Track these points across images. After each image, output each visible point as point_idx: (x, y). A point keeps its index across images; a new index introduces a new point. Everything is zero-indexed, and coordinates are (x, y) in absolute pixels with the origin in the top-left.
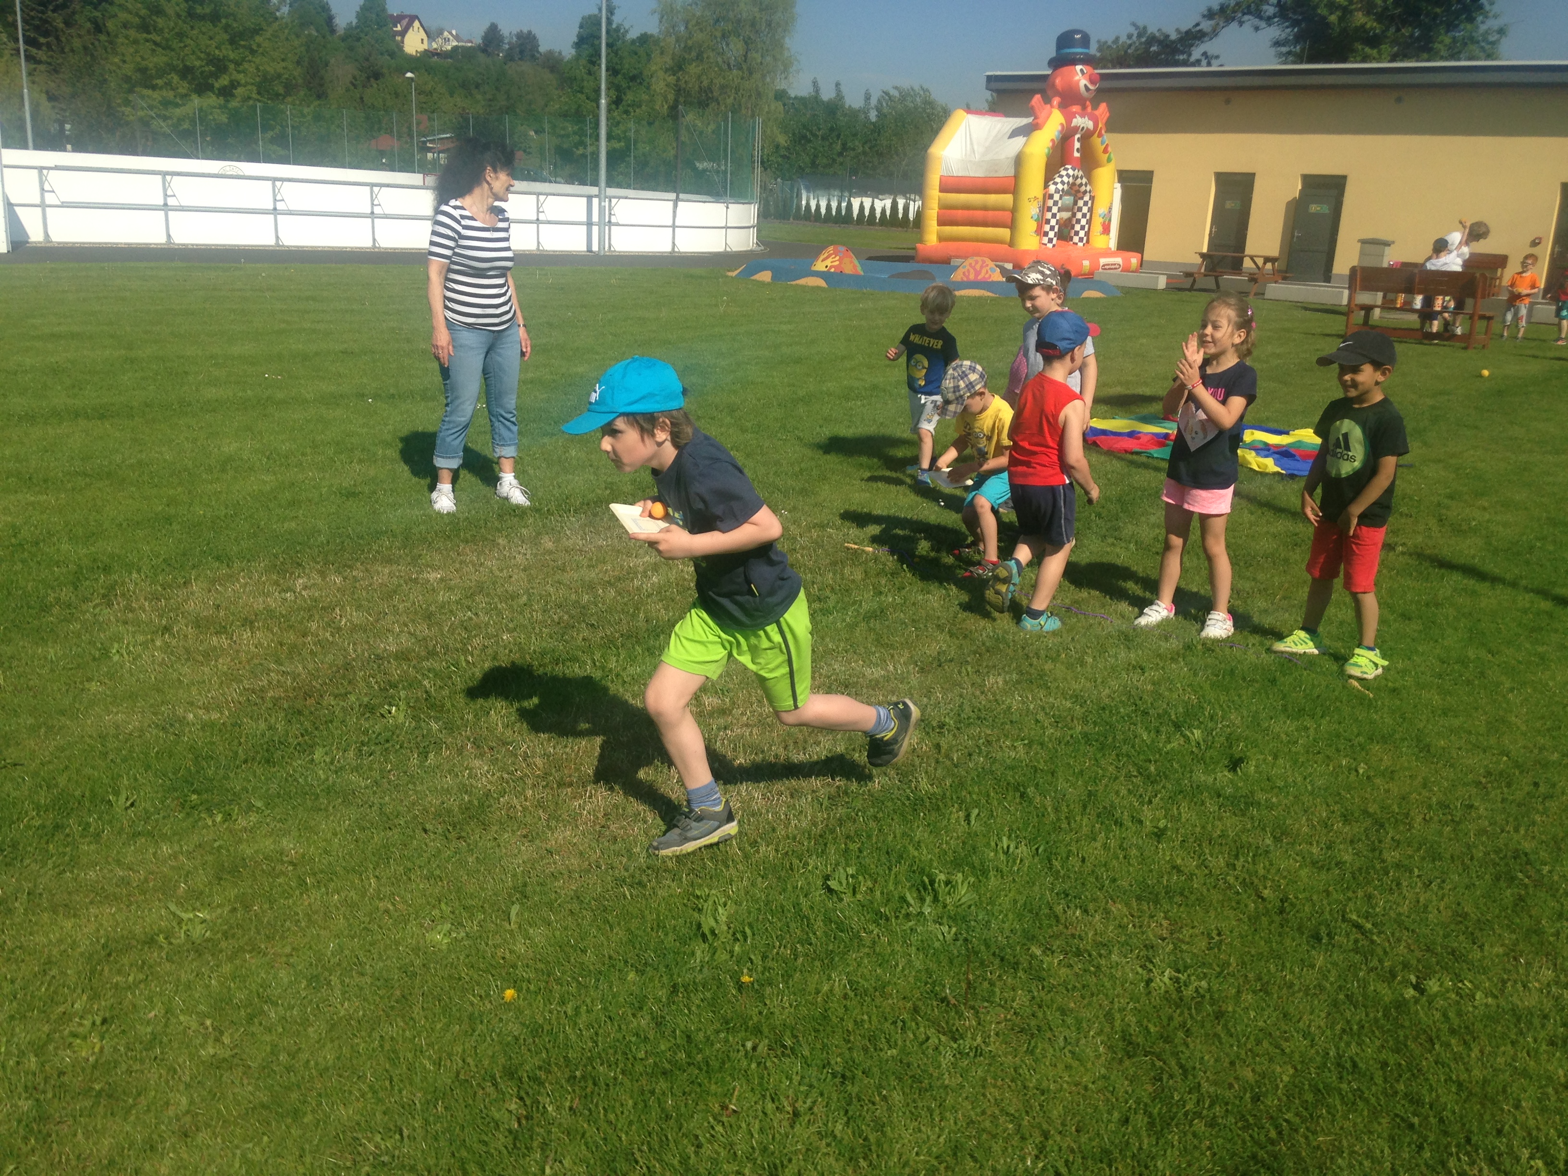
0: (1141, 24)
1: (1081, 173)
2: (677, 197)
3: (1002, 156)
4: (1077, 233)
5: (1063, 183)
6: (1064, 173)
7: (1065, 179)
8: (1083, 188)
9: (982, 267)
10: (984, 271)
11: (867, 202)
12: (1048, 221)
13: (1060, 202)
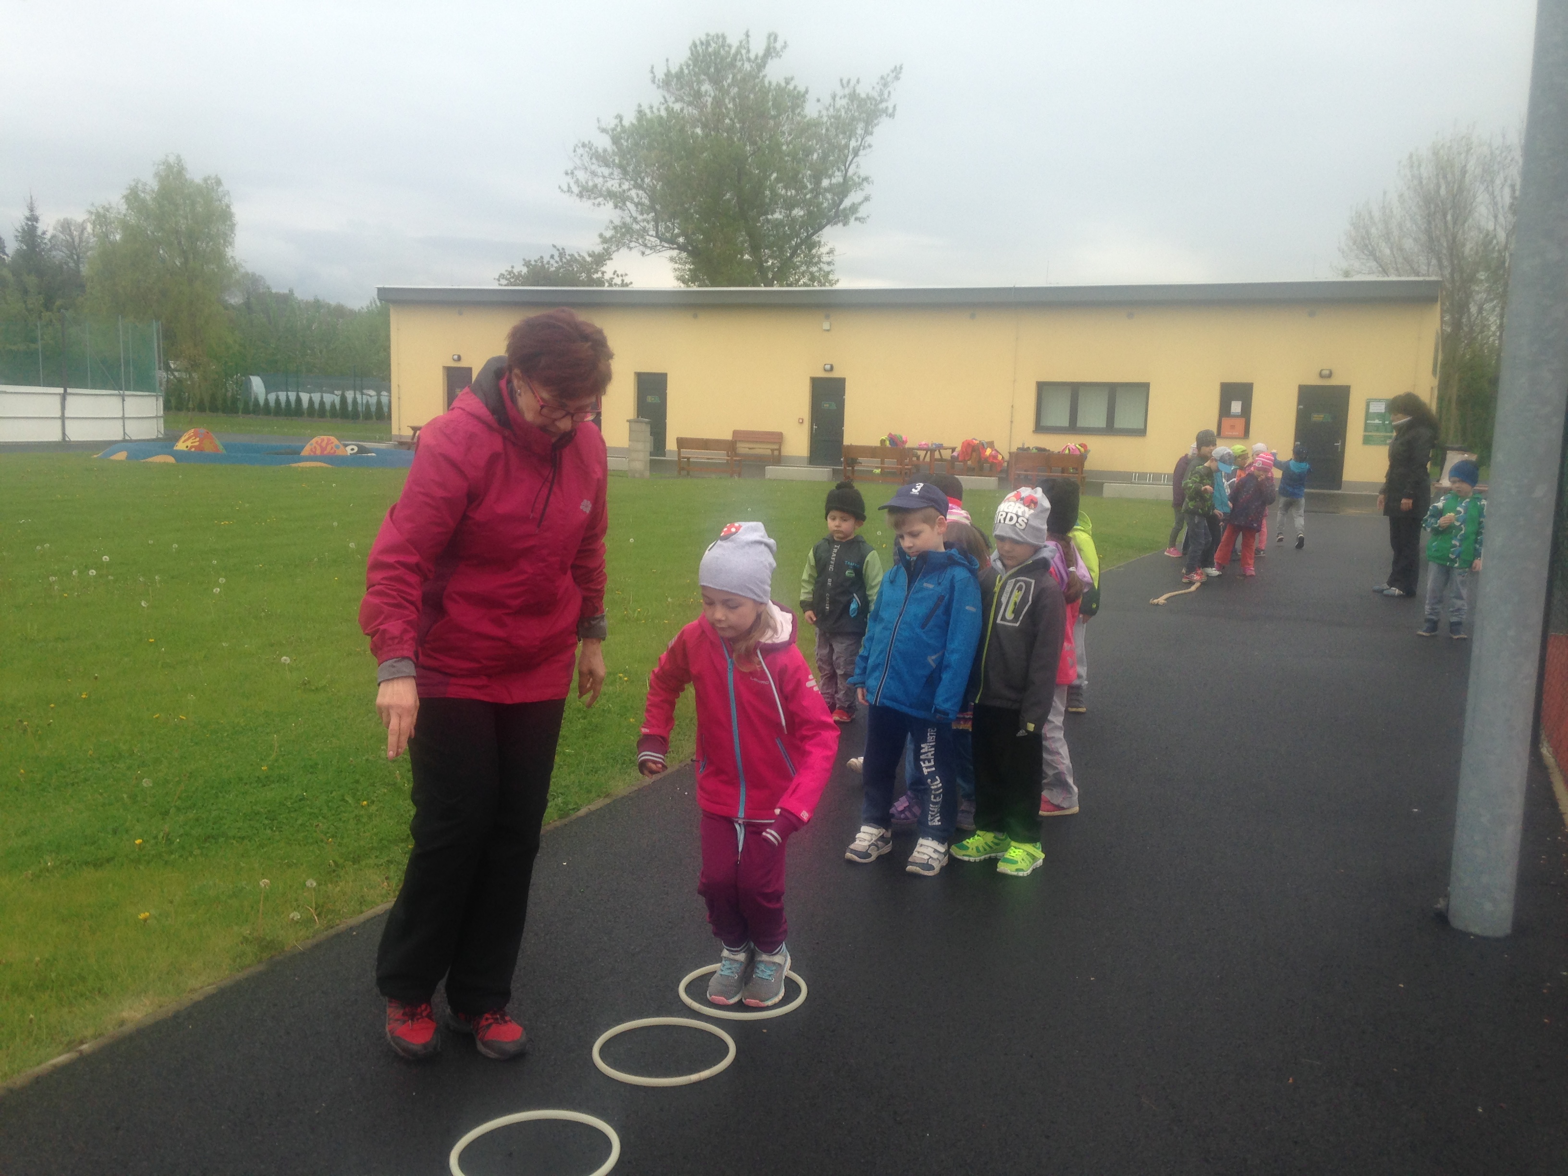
0: (559, 246)
2: (65, 391)
9: (327, 444)
10: (329, 448)
11: (316, 397)
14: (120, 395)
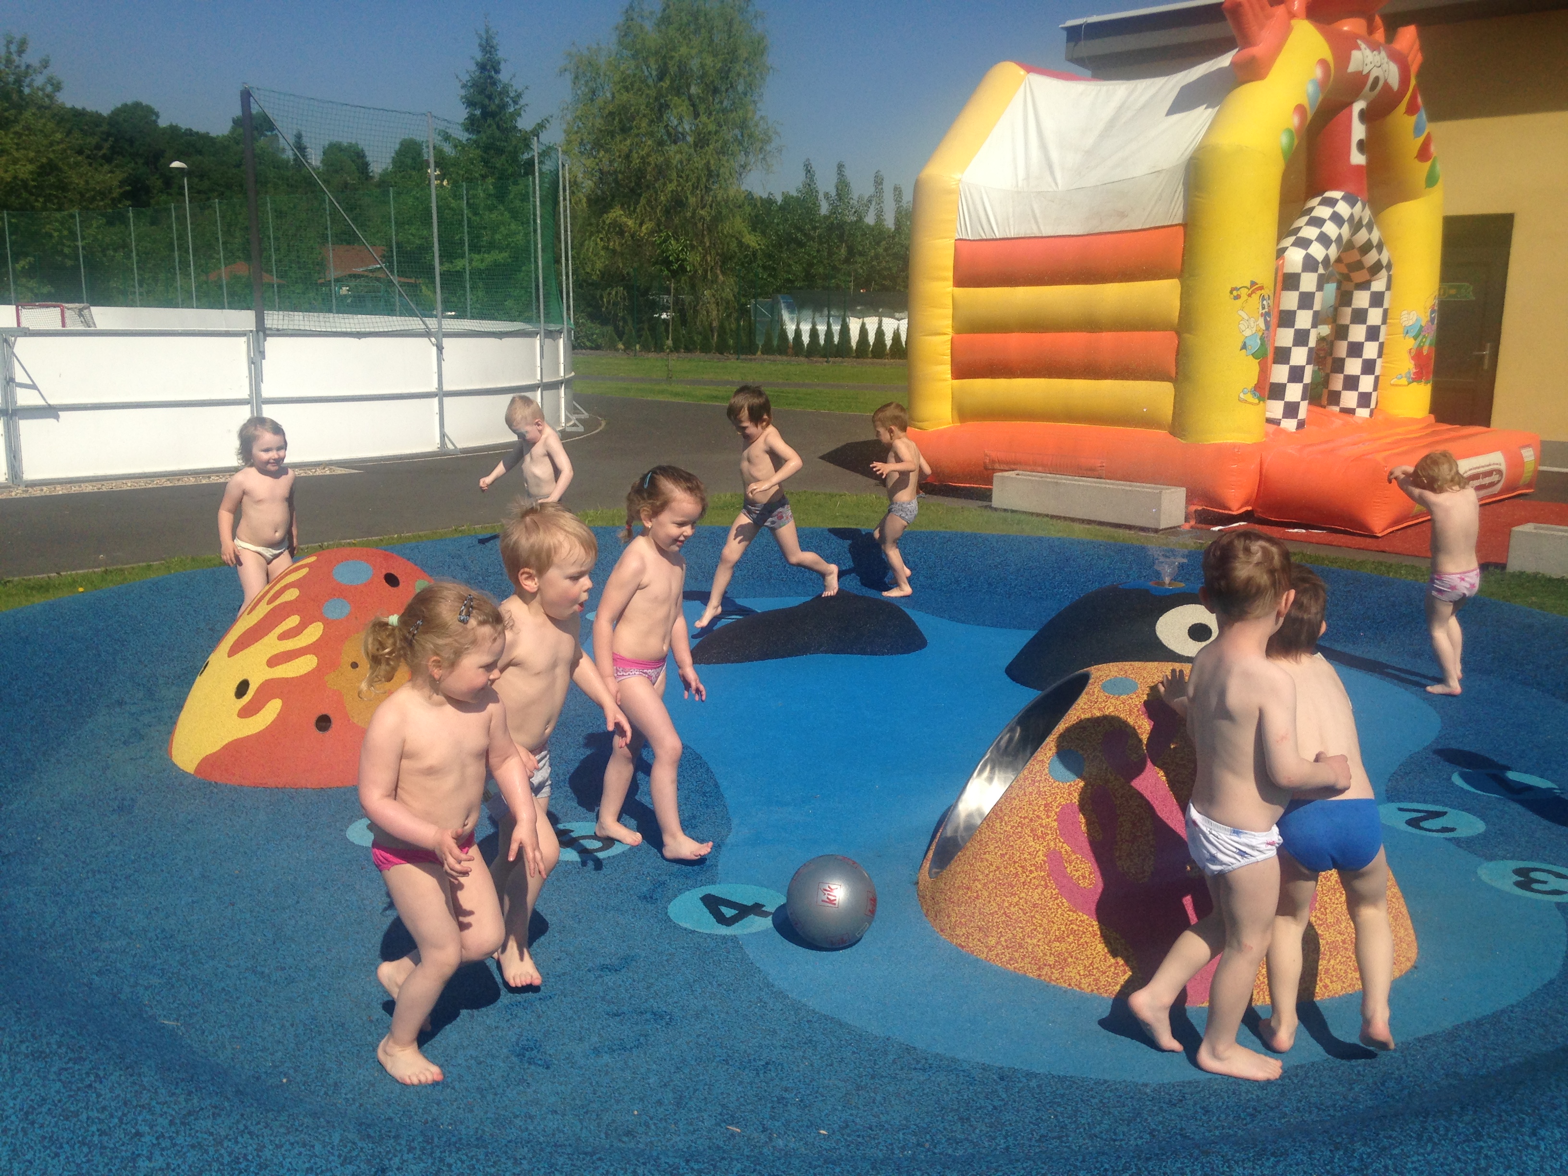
1: (1367, 215)
2: (259, 323)
3: (1140, 170)
4: (1352, 383)
5: (1324, 239)
6: (1324, 212)
7: (1330, 229)
8: (1372, 257)
11: (871, 324)
12: (1282, 355)
13: (1318, 296)
14: (427, 334)
